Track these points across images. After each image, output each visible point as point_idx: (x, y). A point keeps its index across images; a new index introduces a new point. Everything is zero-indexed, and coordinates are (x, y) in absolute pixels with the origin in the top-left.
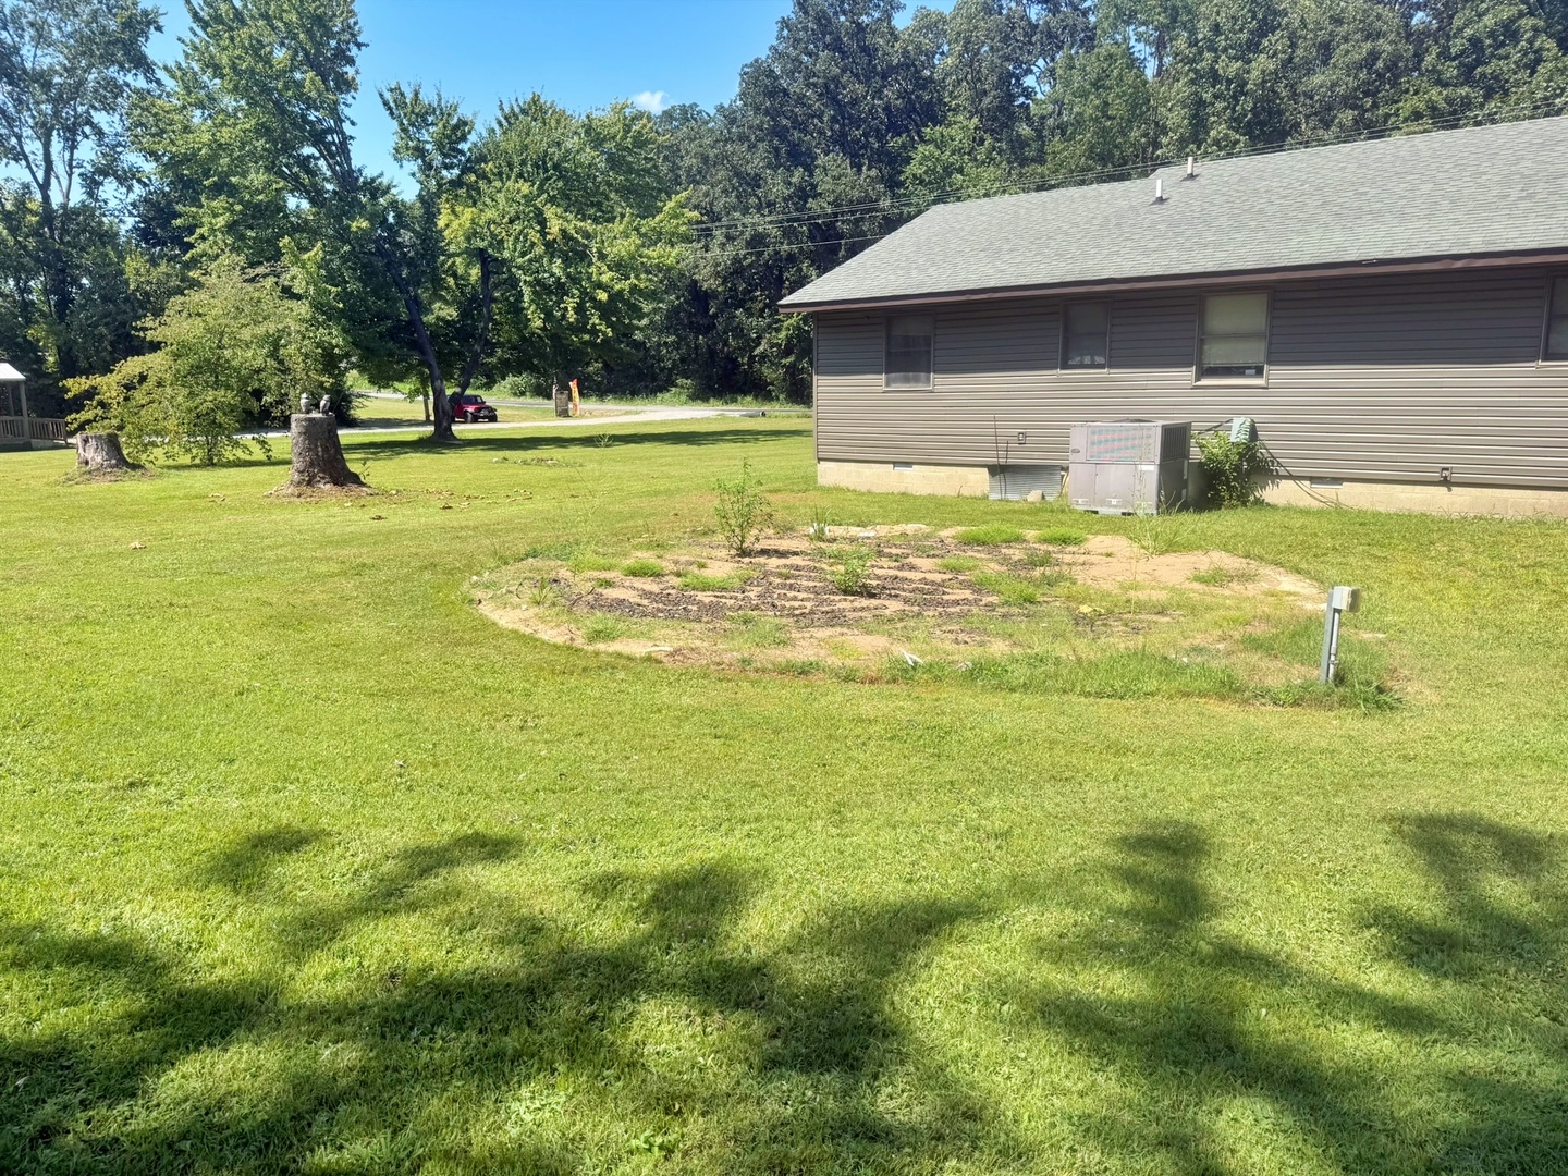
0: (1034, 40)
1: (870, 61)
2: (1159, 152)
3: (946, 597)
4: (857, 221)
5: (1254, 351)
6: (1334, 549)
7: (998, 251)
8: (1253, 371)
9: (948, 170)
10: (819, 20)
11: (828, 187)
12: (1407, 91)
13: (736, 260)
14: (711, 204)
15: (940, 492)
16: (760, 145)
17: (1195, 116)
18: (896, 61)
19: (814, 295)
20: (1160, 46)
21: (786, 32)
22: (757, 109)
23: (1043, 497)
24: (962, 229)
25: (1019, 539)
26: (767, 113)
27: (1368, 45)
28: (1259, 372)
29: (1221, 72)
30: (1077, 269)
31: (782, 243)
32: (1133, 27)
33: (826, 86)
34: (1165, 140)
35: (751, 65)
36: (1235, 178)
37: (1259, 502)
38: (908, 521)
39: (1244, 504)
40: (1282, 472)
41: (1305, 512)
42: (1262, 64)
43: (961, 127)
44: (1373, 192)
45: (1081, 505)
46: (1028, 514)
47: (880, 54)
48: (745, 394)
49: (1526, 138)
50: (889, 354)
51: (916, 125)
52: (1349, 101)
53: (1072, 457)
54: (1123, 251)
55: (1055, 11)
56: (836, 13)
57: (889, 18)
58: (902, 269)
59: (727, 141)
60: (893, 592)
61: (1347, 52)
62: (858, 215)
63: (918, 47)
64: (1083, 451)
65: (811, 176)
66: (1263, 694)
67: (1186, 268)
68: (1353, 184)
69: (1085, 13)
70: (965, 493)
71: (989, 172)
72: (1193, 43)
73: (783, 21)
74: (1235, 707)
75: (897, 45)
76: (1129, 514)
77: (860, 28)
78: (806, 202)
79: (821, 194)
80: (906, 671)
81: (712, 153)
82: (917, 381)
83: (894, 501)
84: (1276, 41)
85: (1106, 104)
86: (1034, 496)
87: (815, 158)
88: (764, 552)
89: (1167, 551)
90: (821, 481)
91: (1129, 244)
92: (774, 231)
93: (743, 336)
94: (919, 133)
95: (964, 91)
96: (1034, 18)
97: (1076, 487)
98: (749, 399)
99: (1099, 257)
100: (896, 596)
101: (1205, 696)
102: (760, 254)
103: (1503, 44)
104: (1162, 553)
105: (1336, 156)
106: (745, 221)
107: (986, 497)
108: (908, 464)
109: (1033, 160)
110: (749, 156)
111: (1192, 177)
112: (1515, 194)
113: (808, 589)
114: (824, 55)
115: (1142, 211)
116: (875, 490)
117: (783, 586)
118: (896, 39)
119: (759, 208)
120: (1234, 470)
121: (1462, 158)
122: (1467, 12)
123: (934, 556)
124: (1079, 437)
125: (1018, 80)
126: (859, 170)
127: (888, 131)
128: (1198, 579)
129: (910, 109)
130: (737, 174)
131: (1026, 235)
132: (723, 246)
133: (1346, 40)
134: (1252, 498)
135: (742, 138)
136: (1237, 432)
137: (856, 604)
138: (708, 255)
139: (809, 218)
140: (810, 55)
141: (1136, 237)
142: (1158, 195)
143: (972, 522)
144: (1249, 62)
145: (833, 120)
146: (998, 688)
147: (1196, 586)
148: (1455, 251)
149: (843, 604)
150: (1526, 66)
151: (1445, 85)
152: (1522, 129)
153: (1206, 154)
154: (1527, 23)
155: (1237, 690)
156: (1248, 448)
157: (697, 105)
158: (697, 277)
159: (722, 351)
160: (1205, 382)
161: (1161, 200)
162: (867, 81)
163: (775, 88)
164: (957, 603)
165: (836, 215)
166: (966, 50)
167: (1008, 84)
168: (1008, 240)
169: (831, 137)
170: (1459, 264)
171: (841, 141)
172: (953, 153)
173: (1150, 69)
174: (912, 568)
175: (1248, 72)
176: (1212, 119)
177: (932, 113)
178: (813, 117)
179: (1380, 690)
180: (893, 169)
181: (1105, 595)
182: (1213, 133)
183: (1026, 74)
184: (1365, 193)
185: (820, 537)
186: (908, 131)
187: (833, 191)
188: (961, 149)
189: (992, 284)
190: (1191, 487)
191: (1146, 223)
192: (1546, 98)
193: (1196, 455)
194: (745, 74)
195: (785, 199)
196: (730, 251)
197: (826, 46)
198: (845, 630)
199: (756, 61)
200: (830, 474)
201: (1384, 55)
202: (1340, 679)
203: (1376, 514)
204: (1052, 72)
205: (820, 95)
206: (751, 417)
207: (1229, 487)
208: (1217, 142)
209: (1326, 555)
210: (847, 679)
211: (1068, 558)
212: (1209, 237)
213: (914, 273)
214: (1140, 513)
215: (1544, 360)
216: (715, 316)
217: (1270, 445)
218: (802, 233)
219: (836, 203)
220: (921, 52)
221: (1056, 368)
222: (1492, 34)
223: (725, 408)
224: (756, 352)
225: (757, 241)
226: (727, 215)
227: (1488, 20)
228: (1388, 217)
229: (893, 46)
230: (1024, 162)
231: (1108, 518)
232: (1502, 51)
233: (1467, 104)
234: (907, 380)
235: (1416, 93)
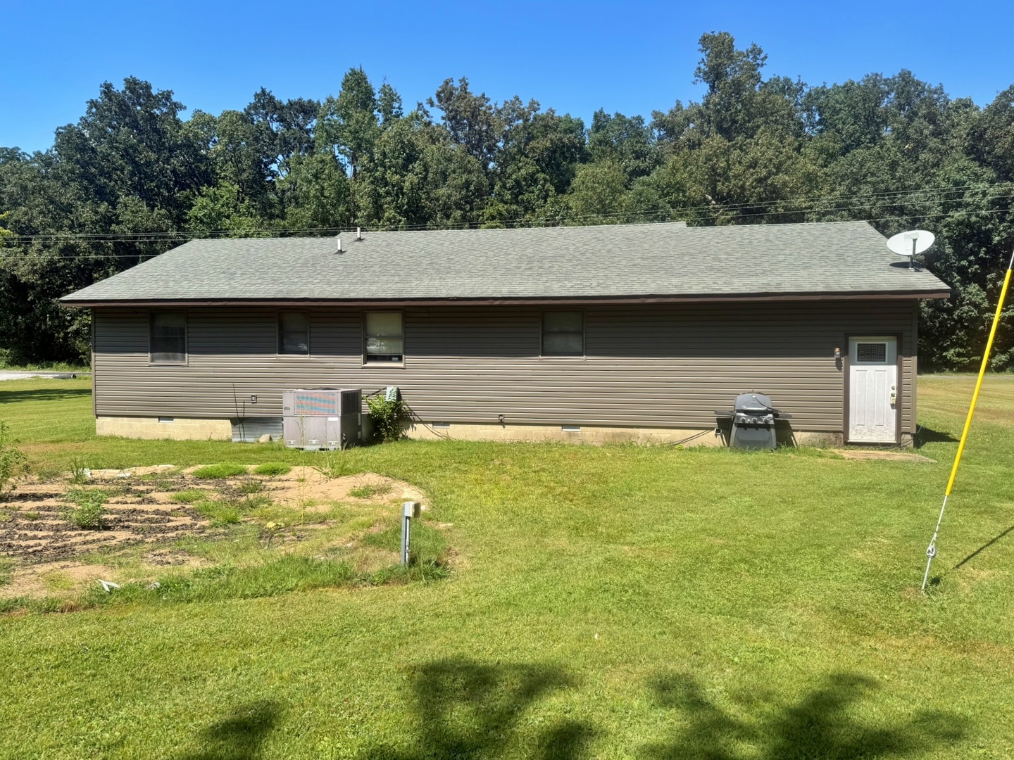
0: (275, 142)
1: (160, 139)
2: (356, 221)
3: (169, 524)
4: (151, 243)
5: (397, 348)
6: (440, 467)
7: (234, 274)
8: (397, 359)
9: (220, 215)
10: (121, 106)
11: (127, 217)
12: (487, 204)
13: (51, 262)
14: (30, 220)
15: (195, 437)
16: (72, 184)
17: (376, 203)
18: (180, 142)
19: (90, 294)
20: (354, 159)
21: (94, 110)
22: (70, 159)
23: (271, 439)
24: (210, 258)
25: (243, 472)
26: (78, 162)
27: (465, 176)
28: (400, 359)
29: (388, 179)
30: (285, 291)
31: (90, 253)
32: (336, 145)
33: (126, 150)
34: (359, 214)
35: (65, 128)
36: (385, 244)
37: (405, 438)
38: (162, 462)
39: (396, 439)
40: (417, 419)
41: (429, 443)
42: (410, 179)
43: (228, 189)
44: (457, 259)
45: (292, 444)
46: (255, 453)
47: (168, 135)
48: (60, 360)
49: (530, 237)
50: (153, 339)
51: (196, 184)
52: (458, 206)
53: (285, 413)
54: (315, 281)
55: (289, 128)
56: (134, 104)
57: (174, 114)
58: (162, 281)
59: (43, 177)
60: (126, 524)
61: (455, 179)
62: (153, 239)
63: (196, 135)
64: (292, 408)
65: (114, 208)
66: (366, 579)
67: (352, 295)
68: (447, 253)
69: (308, 132)
70: (214, 437)
71: (247, 221)
72: (371, 160)
73: (92, 102)
74: (345, 591)
75: (181, 132)
76: (323, 450)
77: (153, 117)
78: (110, 226)
79: (122, 222)
80: (103, 596)
81: (30, 185)
82: (175, 358)
83: (157, 446)
84: (417, 166)
85: (323, 188)
86: (264, 438)
87: (118, 197)
88: (23, 497)
89: (341, 475)
90: (99, 432)
91: (319, 277)
92: (83, 244)
93: (58, 317)
94: (198, 190)
95: (230, 169)
96: (275, 130)
97: (289, 433)
98: (63, 364)
99: (300, 284)
100: (128, 527)
101: (328, 586)
102: (72, 260)
103: (531, 185)
104: (337, 477)
105: (439, 237)
106: (59, 236)
107: (230, 440)
108: (170, 418)
109: (278, 216)
110: (62, 190)
111: (360, 239)
112: (524, 267)
113: (51, 528)
114: (124, 130)
115: (330, 257)
116: (144, 437)
117: (29, 527)
118: (180, 127)
119: (71, 227)
120: (389, 419)
121: (500, 245)
122: (513, 166)
123: (173, 490)
124: (289, 399)
125: (266, 166)
126: (152, 210)
127: (175, 186)
128: (355, 494)
129: (191, 174)
130: (52, 202)
131: (254, 266)
132: (40, 252)
133: (454, 172)
134: (401, 435)
135: (57, 177)
136: (389, 395)
137: (89, 538)
138: (27, 257)
139: (114, 238)
140: (113, 128)
141: (324, 273)
142: (339, 248)
143: (211, 461)
144: (403, 176)
145: (132, 174)
146: (179, 600)
147: (352, 499)
148: (494, 295)
149: (76, 537)
150: (542, 198)
151: (506, 203)
152: (528, 232)
153: (383, 226)
154: (541, 176)
155: (348, 579)
156: (396, 405)
157: (19, 149)
158: (16, 273)
159: (40, 328)
160: (369, 364)
161: (341, 252)
162: (159, 151)
163: (85, 146)
164: (176, 528)
165: (136, 238)
166: (230, 142)
167: (260, 169)
168: (241, 268)
169: (131, 185)
170: (497, 303)
171: (138, 189)
172: (223, 206)
173: (349, 171)
174: (151, 501)
175: (404, 182)
176: (386, 206)
177: (209, 178)
178: (116, 170)
179: (437, 565)
180: (180, 211)
181: (290, 511)
182: (387, 214)
183: (271, 163)
184: (452, 259)
185: (78, 479)
186: (191, 188)
187: (132, 221)
188: (228, 204)
189: (227, 295)
190: (364, 430)
191: (331, 265)
192: (551, 216)
193: (366, 409)
194: (59, 133)
195: (92, 222)
196: (46, 256)
197: (126, 124)
198: (68, 563)
199: (70, 126)
200: (106, 426)
201: (474, 183)
202: (413, 561)
203: (468, 443)
204: (288, 164)
205: (122, 156)
206: (63, 378)
207: (386, 429)
208: (389, 220)
209: (434, 471)
210: (47, 611)
211: (274, 484)
212: (367, 276)
213: (171, 284)
214: (331, 448)
215: (542, 355)
216: (33, 302)
217: (409, 402)
218: (109, 247)
219: (135, 229)
220: (198, 139)
221: (275, 353)
222: (525, 179)
223: (41, 371)
224: (70, 329)
225: (69, 250)
226: (44, 229)
227: (523, 172)
228: (463, 274)
229: (178, 132)
230: (271, 217)
231: (309, 453)
232: (530, 189)
233: (516, 215)
234: (168, 358)
235: (492, 205)
